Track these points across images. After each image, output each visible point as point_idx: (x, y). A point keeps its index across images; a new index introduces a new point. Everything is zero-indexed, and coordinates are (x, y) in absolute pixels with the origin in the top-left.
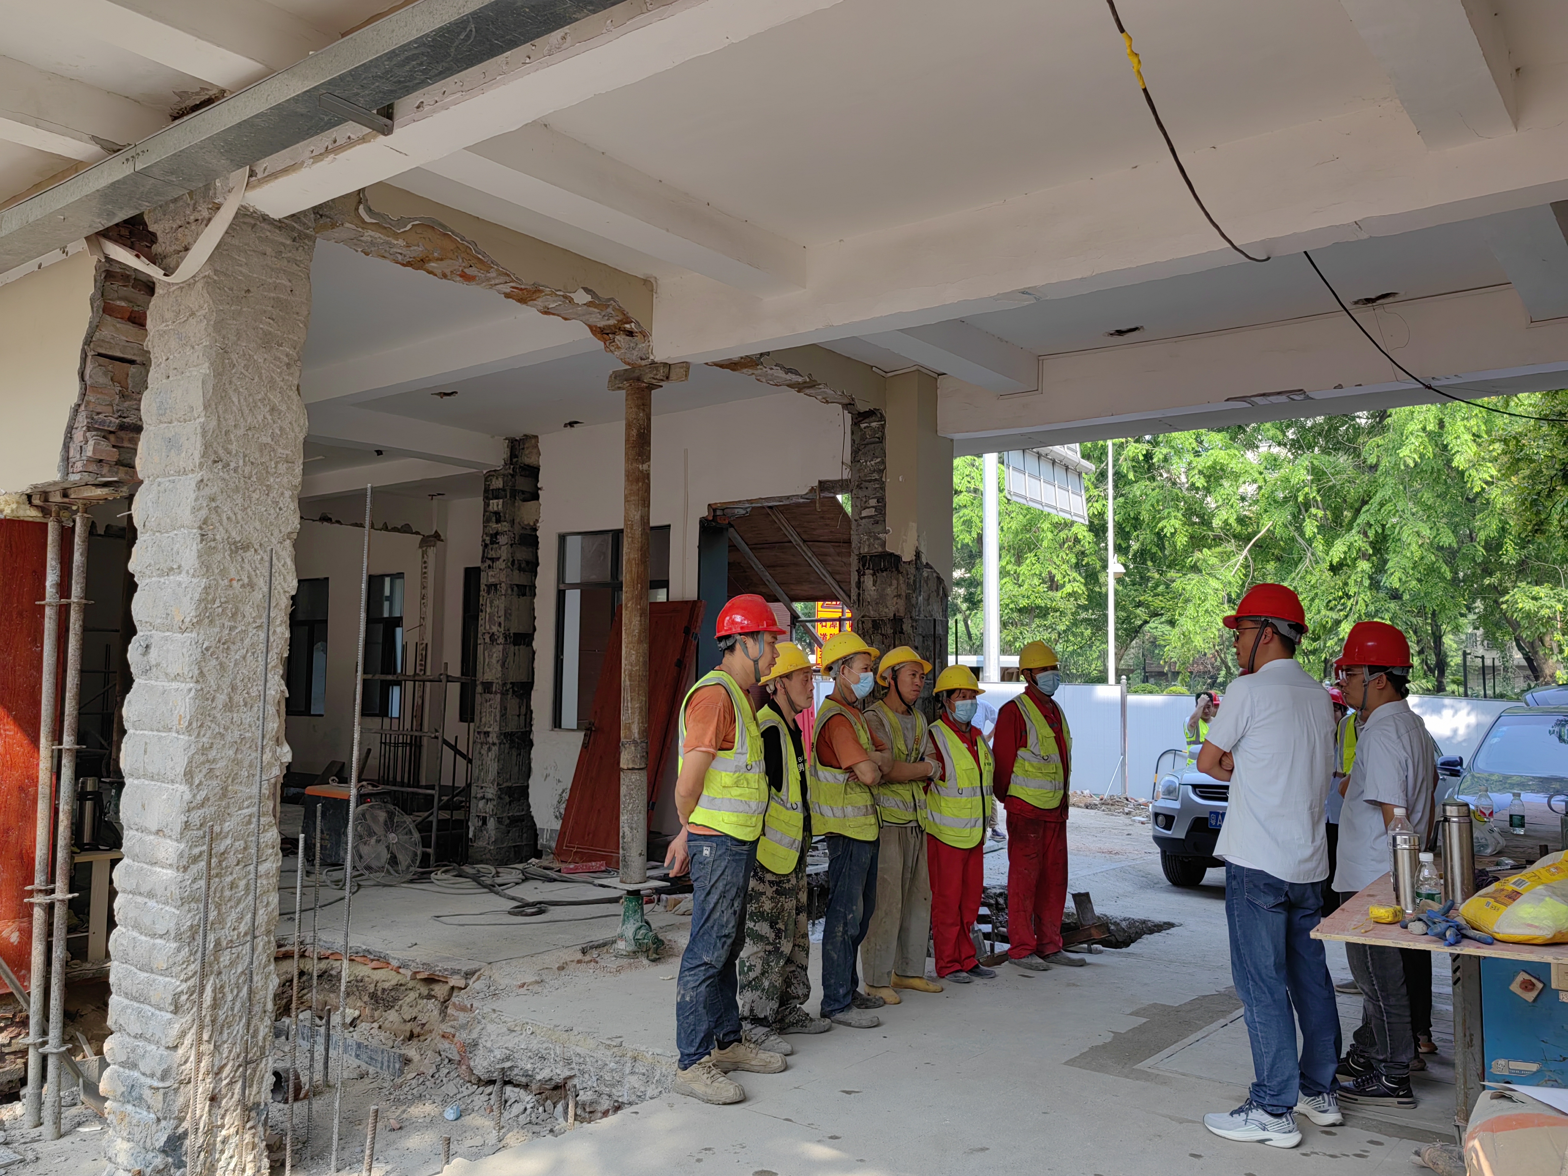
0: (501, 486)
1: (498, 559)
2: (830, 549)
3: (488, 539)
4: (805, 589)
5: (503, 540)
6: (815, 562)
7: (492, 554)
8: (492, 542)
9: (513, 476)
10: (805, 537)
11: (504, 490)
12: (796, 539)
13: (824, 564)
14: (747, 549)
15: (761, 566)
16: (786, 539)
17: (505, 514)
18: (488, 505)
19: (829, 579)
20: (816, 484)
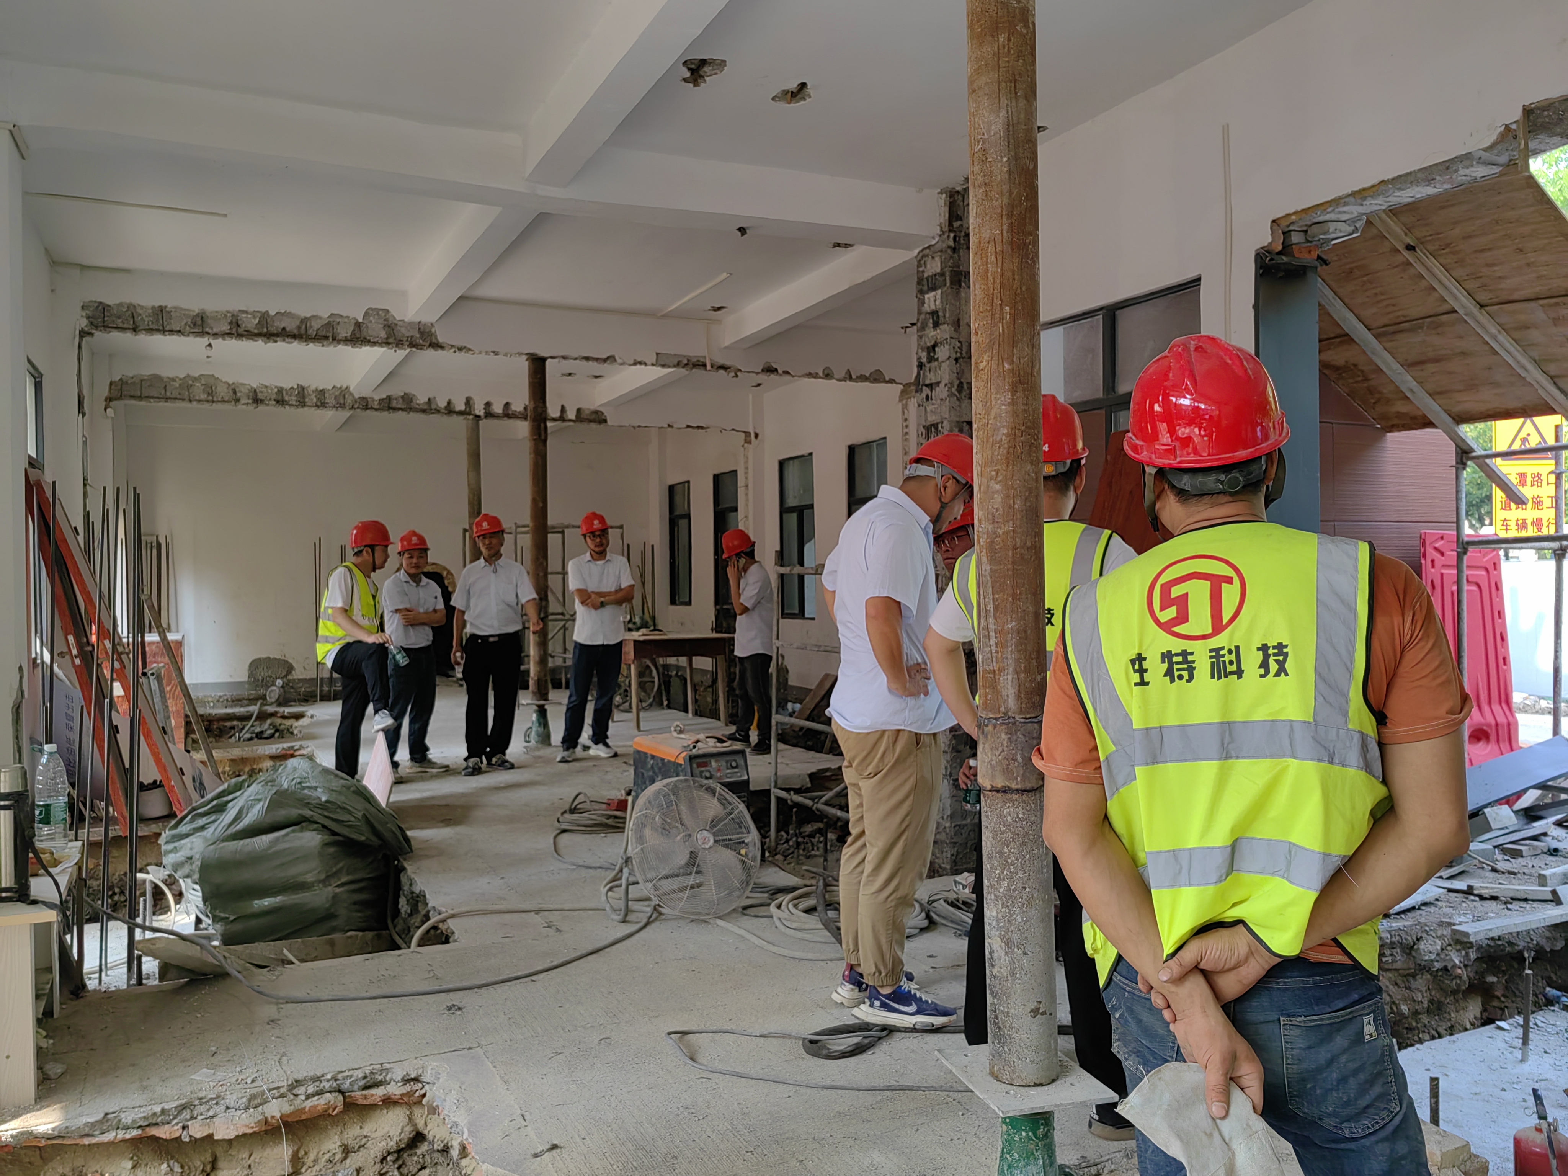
0: (938, 270)
1: (938, 383)
2: (1537, 313)
3: (924, 355)
4: (1487, 398)
5: (942, 353)
6: (1504, 344)
7: (930, 378)
8: (931, 359)
9: (954, 250)
10: (1483, 297)
11: (942, 274)
12: (1462, 302)
13: (1524, 346)
14: (1369, 336)
15: (1396, 366)
16: (1445, 308)
17: (944, 311)
18: (923, 303)
19: (1534, 374)
20: (1518, 115)
